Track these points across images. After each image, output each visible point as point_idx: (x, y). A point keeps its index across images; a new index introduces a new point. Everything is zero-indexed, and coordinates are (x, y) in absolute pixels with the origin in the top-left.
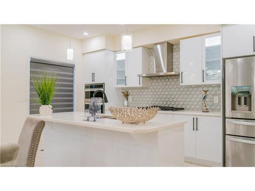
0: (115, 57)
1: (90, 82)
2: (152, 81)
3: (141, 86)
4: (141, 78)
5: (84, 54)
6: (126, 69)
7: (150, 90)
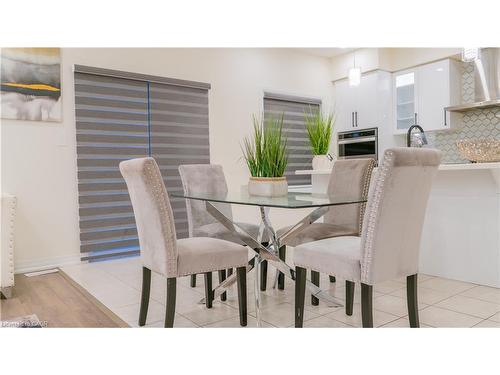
0: (393, 82)
1: (350, 128)
2: (466, 119)
3: (448, 127)
4: (448, 113)
5: (333, 82)
6: (416, 101)
7: (462, 135)
